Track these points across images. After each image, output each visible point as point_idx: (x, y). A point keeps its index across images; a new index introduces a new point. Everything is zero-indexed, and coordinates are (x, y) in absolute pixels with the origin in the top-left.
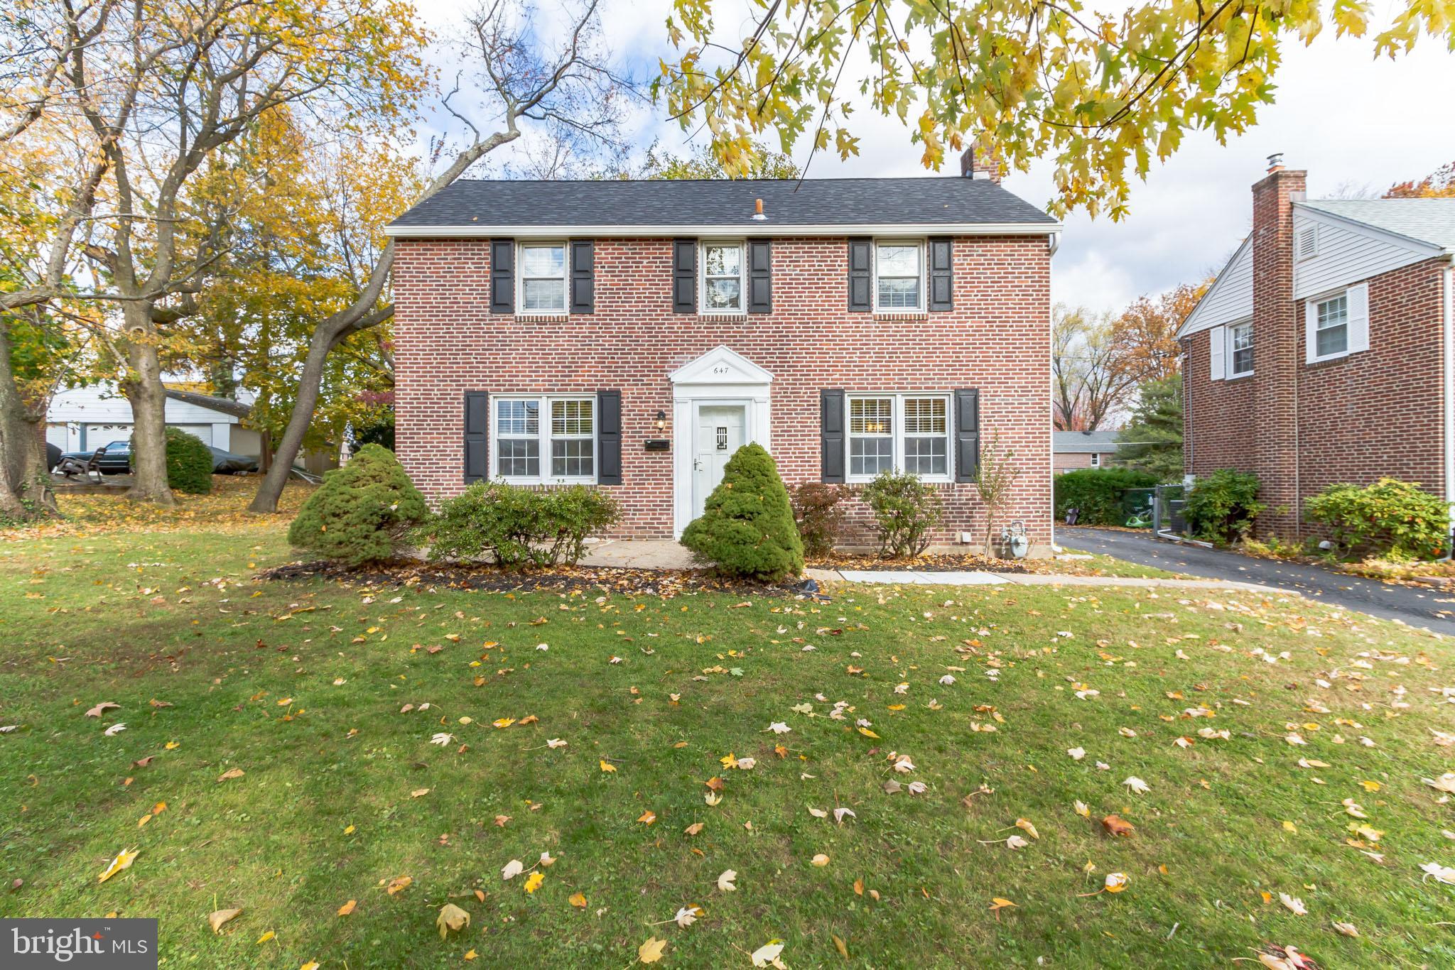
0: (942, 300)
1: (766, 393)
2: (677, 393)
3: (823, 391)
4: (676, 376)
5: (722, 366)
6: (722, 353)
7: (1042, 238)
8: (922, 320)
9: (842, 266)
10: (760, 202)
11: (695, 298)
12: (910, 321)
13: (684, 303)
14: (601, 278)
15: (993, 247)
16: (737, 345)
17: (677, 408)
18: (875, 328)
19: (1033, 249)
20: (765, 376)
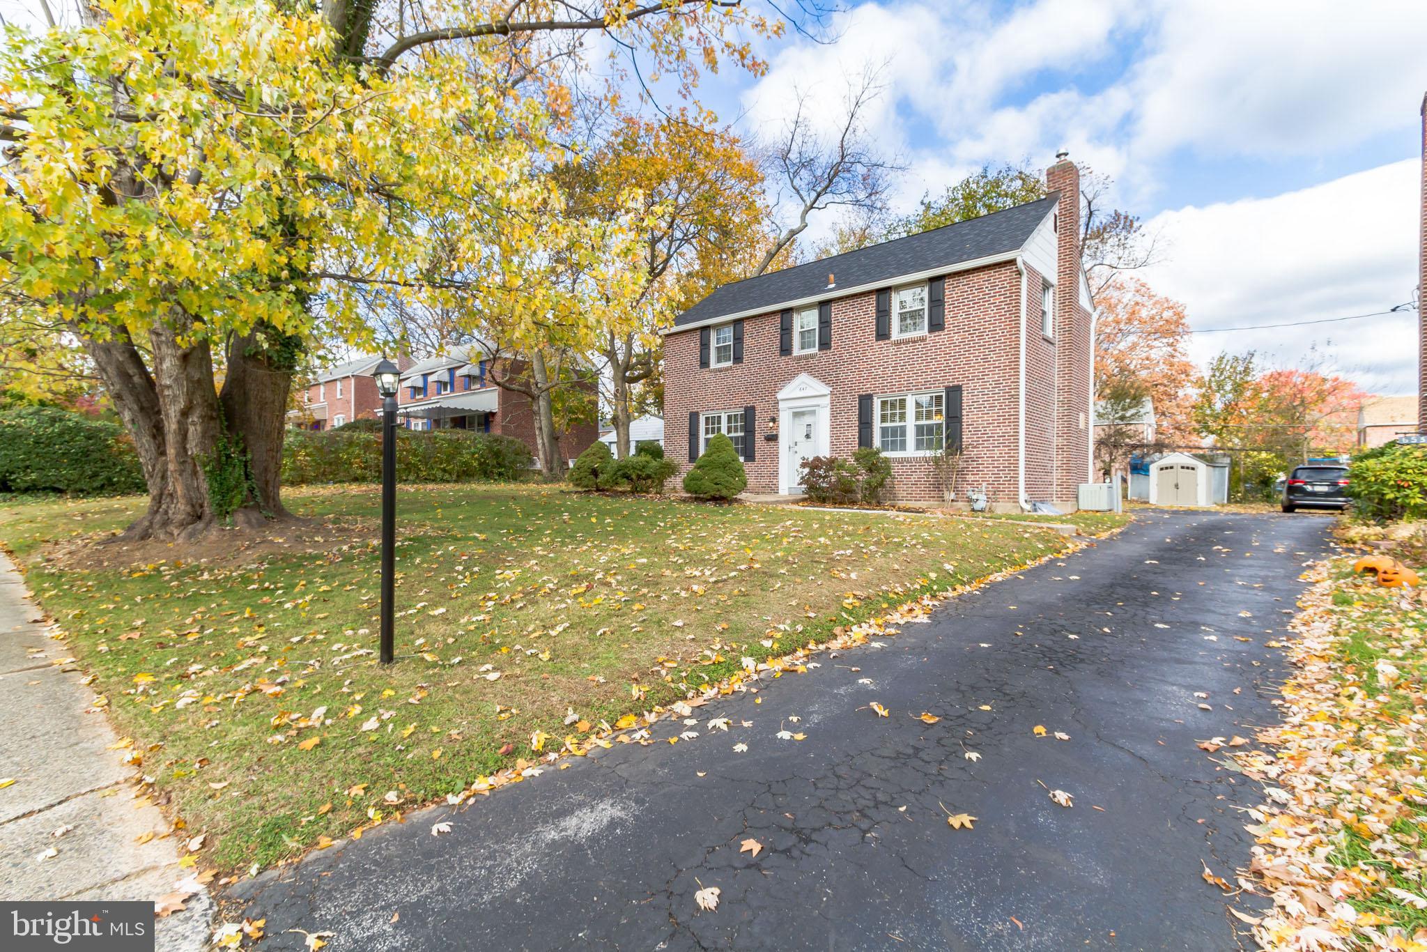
0: (936, 325)
1: (827, 400)
2: (781, 405)
3: (860, 396)
4: (780, 396)
5: (803, 386)
6: (803, 378)
7: (1012, 262)
8: (923, 339)
9: (872, 310)
10: (832, 277)
11: (791, 345)
12: (914, 342)
13: (786, 350)
14: (748, 341)
15: (974, 278)
16: (811, 371)
17: (781, 413)
18: (892, 349)
19: (1005, 273)
20: (826, 390)
